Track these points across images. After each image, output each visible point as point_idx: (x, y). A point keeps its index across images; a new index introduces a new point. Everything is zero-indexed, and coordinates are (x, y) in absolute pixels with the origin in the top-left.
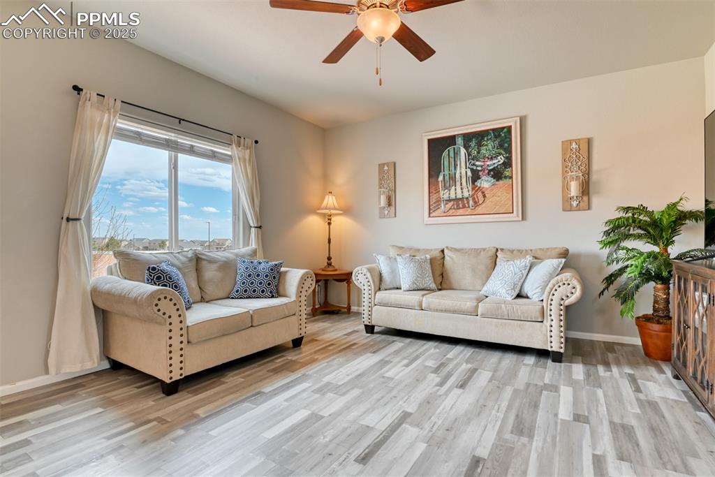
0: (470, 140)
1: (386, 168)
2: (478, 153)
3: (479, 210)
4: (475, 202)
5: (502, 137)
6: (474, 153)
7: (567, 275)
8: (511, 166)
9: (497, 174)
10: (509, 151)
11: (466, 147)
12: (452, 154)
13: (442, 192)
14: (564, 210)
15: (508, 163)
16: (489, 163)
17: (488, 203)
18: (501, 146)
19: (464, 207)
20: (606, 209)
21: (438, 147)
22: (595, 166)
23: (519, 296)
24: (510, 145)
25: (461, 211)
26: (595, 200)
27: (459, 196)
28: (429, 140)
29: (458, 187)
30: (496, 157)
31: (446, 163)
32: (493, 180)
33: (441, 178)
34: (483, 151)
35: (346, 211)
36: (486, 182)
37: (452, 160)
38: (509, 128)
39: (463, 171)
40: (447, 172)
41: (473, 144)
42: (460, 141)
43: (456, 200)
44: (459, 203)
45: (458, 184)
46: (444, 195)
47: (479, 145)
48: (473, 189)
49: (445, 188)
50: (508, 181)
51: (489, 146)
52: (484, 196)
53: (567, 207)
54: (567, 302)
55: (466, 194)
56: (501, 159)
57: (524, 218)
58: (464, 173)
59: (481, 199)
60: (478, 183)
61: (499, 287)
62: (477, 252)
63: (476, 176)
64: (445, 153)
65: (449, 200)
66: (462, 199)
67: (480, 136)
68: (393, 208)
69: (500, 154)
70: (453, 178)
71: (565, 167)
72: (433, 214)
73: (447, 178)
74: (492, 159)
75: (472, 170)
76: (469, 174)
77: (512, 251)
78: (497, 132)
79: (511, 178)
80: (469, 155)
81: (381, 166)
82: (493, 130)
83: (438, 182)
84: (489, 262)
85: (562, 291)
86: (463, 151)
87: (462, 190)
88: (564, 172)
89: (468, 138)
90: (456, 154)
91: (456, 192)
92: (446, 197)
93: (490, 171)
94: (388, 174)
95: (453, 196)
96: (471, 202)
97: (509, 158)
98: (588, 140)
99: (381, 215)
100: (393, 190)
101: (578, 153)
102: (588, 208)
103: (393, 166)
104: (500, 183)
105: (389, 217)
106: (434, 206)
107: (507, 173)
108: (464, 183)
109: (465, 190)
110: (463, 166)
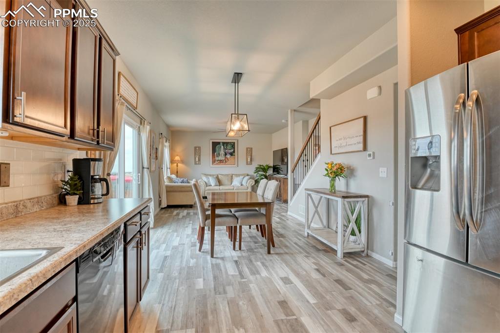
1: (197, 148)
3: (226, 163)
5: (233, 145)
6: (225, 148)
7: (251, 180)
9: (232, 154)
10: (234, 148)
11: (223, 146)
15: (234, 152)
16: (229, 151)
17: (229, 162)
18: (232, 147)
20: (255, 165)
21: (215, 145)
22: (253, 155)
23: (241, 185)
26: (253, 162)
28: (213, 142)
32: (230, 156)
35: (182, 162)
36: (228, 156)
38: (234, 143)
39: (222, 152)
41: (225, 145)
42: (221, 144)
43: (220, 160)
44: (221, 161)
47: (227, 146)
51: (229, 147)
53: (247, 164)
54: (252, 185)
56: (232, 150)
57: (238, 166)
60: (226, 156)
61: (236, 182)
62: (227, 175)
63: (226, 154)
65: (218, 160)
67: (227, 143)
68: (200, 162)
70: (219, 154)
71: (247, 154)
77: (236, 175)
79: (235, 155)
81: (195, 148)
82: (230, 142)
84: (231, 178)
85: (251, 183)
86: (222, 147)
87: (222, 158)
89: (224, 143)
90: (220, 147)
91: (220, 158)
93: (229, 153)
94: (197, 150)
97: (234, 150)
98: (252, 148)
99: (196, 164)
100: (200, 156)
101: (249, 151)
102: (251, 164)
103: (199, 148)
104: (232, 157)
105: (198, 164)
106: (214, 162)
107: (234, 154)
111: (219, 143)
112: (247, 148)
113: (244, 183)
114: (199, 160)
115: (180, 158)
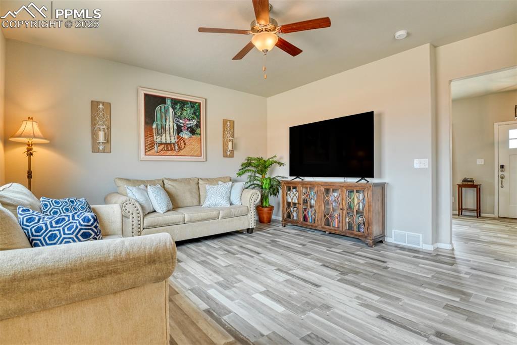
0: (176, 104)
1: (101, 106)
2: (181, 114)
3: (182, 152)
4: (179, 147)
5: (196, 108)
6: (179, 113)
8: (200, 127)
9: (192, 131)
10: (199, 117)
11: (174, 108)
12: (163, 110)
13: (155, 137)
14: (224, 157)
15: (198, 125)
16: (188, 122)
17: (187, 149)
18: (195, 113)
19: (172, 150)
21: (153, 102)
22: (235, 136)
24: (200, 114)
25: (169, 152)
26: (235, 152)
27: (168, 142)
28: (145, 95)
29: (168, 135)
30: (192, 120)
31: (159, 116)
32: (190, 134)
33: (154, 126)
34: (184, 113)
36: (185, 135)
37: (163, 115)
38: (200, 103)
39: (171, 124)
40: (159, 122)
41: (178, 107)
42: (169, 102)
43: (166, 144)
44: (168, 147)
45: (168, 133)
46: (157, 139)
47: (182, 108)
48: (178, 138)
49: (158, 134)
50: (198, 137)
51: (187, 112)
52: (185, 144)
55: (173, 141)
56: (194, 122)
57: (206, 160)
58: (171, 126)
59: (183, 146)
60: (181, 134)
63: (179, 130)
64: (158, 108)
65: (161, 144)
66: (170, 144)
67: (183, 103)
68: (108, 145)
69: (194, 118)
70: (164, 128)
71: (224, 132)
72: (148, 153)
73: (159, 127)
74: (189, 120)
75: (177, 124)
76: (175, 127)
78: (193, 104)
79: (200, 134)
80: (175, 114)
81: (94, 105)
82: (191, 102)
83: (152, 129)
84: (196, 187)
86: (171, 110)
87: (169, 137)
88: (224, 137)
89: (175, 102)
90: (166, 111)
92: (158, 140)
93: (188, 128)
94: (104, 112)
95: (164, 141)
96: (176, 147)
97: (199, 122)
98: (233, 122)
99: (95, 150)
100: (109, 128)
101: (229, 126)
102: (233, 157)
103: (108, 106)
104: (194, 136)
105: (104, 151)
106: (150, 146)
107: (198, 131)
108: (172, 133)
109: (172, 138)
110: (171, 120)
111: (162, 100)
112: (225, 121)
113: (235, 199)
114: (108, 140)
115: (40, 126)
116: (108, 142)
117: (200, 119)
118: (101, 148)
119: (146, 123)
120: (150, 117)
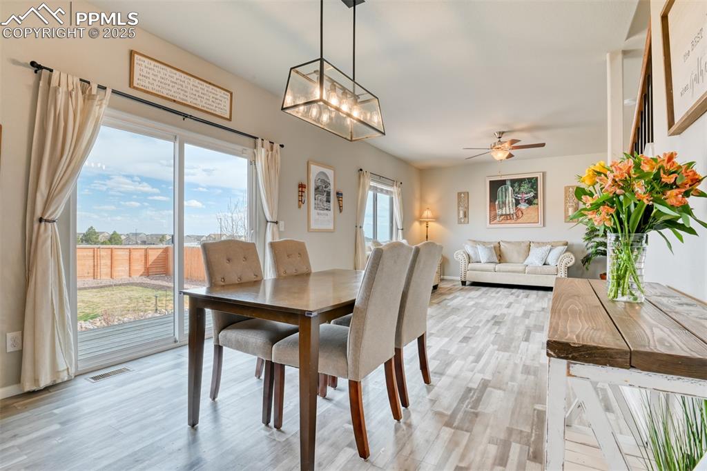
0: (515, 183)
1: (462, 195)
2: (519, 190)
3: (519, 221)
4: (517, 217)
5: (533, 183)
6: (517, 190)
7: (568, 254)
8: (537, 198)
9: (530, 202)
10: (536, 190)
11: (512, 186)
12: (504, 190)
13: (497, 211)
14: (565, 222)
15: (536, 197)
16: (525, 196)
17: (524, 217)
18: (532, 187)
19: (510, 218)
21: (495, 186)
23: (544, 264)
24: (537, 187)
25: (509, 221)
27: (508, 213)
28: (490, 181)
29: (507, 208)
30: (529, 193)
31: (500, 195)
32: (527, 205)
33: (497, 203)
34: (522, 189)
35: (437, 219)
36: (523, 206)
37: (504, 193)
38: (537, 178)
39: (510, 199)
40: (500, 199)
41: (516, 185)
42: (508, 183)
43: (506, 215)
44: (508, 217)
45: (507, 206)
46: (499, 212)
47: (520, 186)
48: (516, 209)
49: (500, 208)
50: (536, 206)
51: (525, 187)
52: (522, 214)
53: (567, 221)
54: (569, 265)
55: (512, 212)
56: (532, 194)
57: (544, 226)
58: (510, 201)
59: (521, 215)
60: (519, 206)
61: (535, 259)
62: (519, 243)
63: (517, 202)
64: (500, 189)
65: (502, 215)
66: (509, 215)
67: (520, 181)
68: (467, 219)
69: (531, 191)
70: (504, 203)
71: (566, 199)
72: (492, 222)
73: (501, 203)
74: (527, 194)
75: (515, 199)
76: (514, 201)
77: (538, 243)
78: (530, 180)
79: (537, 204)
80: (514, 191)
81: (459, 194)
82: (528, 179)
83: (495, 205)
84: (526, 249)
85: (566, 260)
86: (510, 188)
87: (509, 210)
88: (566, 203)
89: (513, 182)
90: (506, 190)
91: (506, 211)
92: (500, 213)
93: (526, 200)
94: (463, 199)
95: (504, 213)
96: (515, 217)
97: (536, 194)
99: (460, 223)
100: (467, 208)
103: (467, 194)
104: (531, 206)
105: (464, 223)
106: (493, 218)
107: (535, 201)
108: (511, 206)
109: (511, 210)
110: (510, 196)
111: (503, 182)
112: (567, 188)
113: (551, 260)
115: (432, 212)
116: (465, 216)
117: (537, 191)
118: (463, 221)
119: (491, 201)
120: (493, 197)
